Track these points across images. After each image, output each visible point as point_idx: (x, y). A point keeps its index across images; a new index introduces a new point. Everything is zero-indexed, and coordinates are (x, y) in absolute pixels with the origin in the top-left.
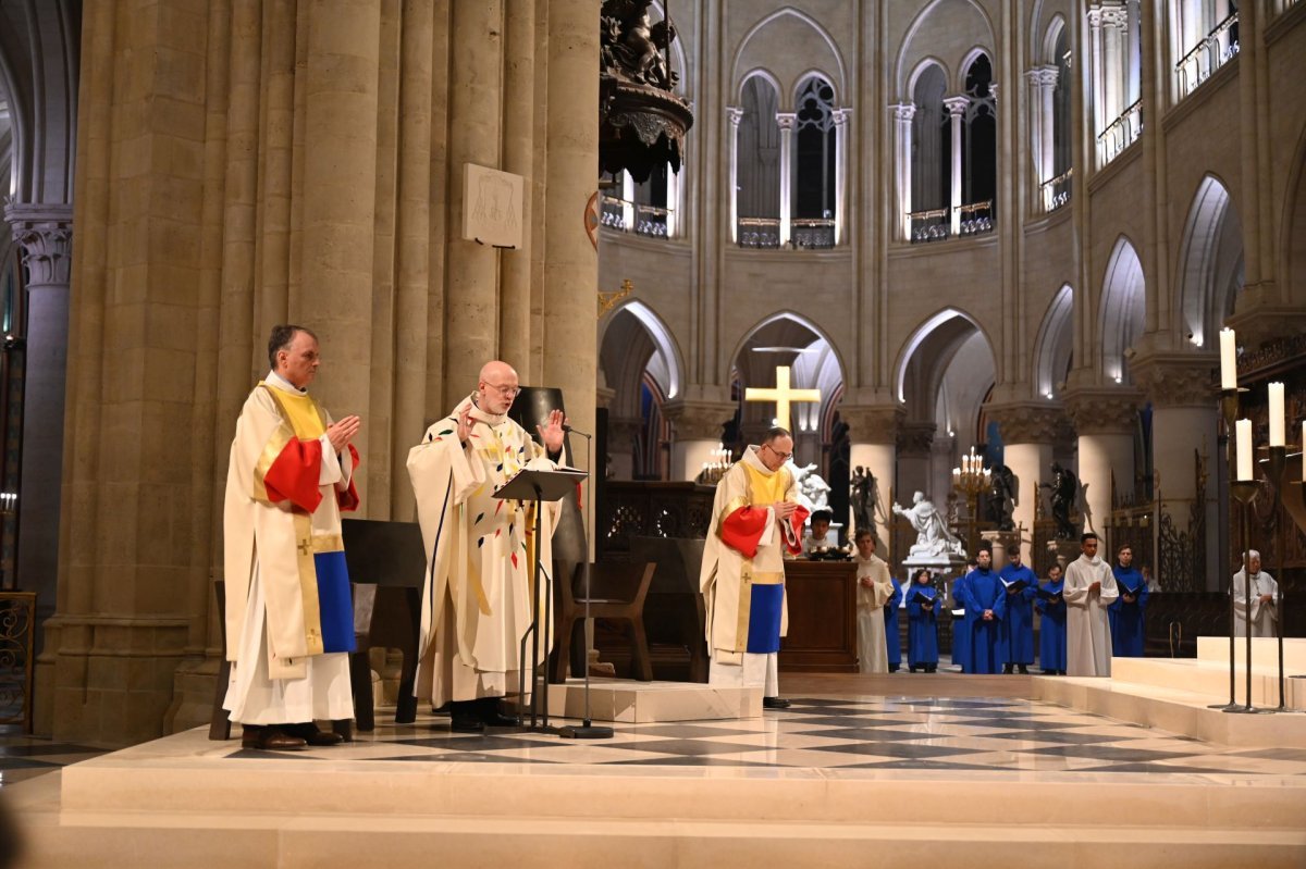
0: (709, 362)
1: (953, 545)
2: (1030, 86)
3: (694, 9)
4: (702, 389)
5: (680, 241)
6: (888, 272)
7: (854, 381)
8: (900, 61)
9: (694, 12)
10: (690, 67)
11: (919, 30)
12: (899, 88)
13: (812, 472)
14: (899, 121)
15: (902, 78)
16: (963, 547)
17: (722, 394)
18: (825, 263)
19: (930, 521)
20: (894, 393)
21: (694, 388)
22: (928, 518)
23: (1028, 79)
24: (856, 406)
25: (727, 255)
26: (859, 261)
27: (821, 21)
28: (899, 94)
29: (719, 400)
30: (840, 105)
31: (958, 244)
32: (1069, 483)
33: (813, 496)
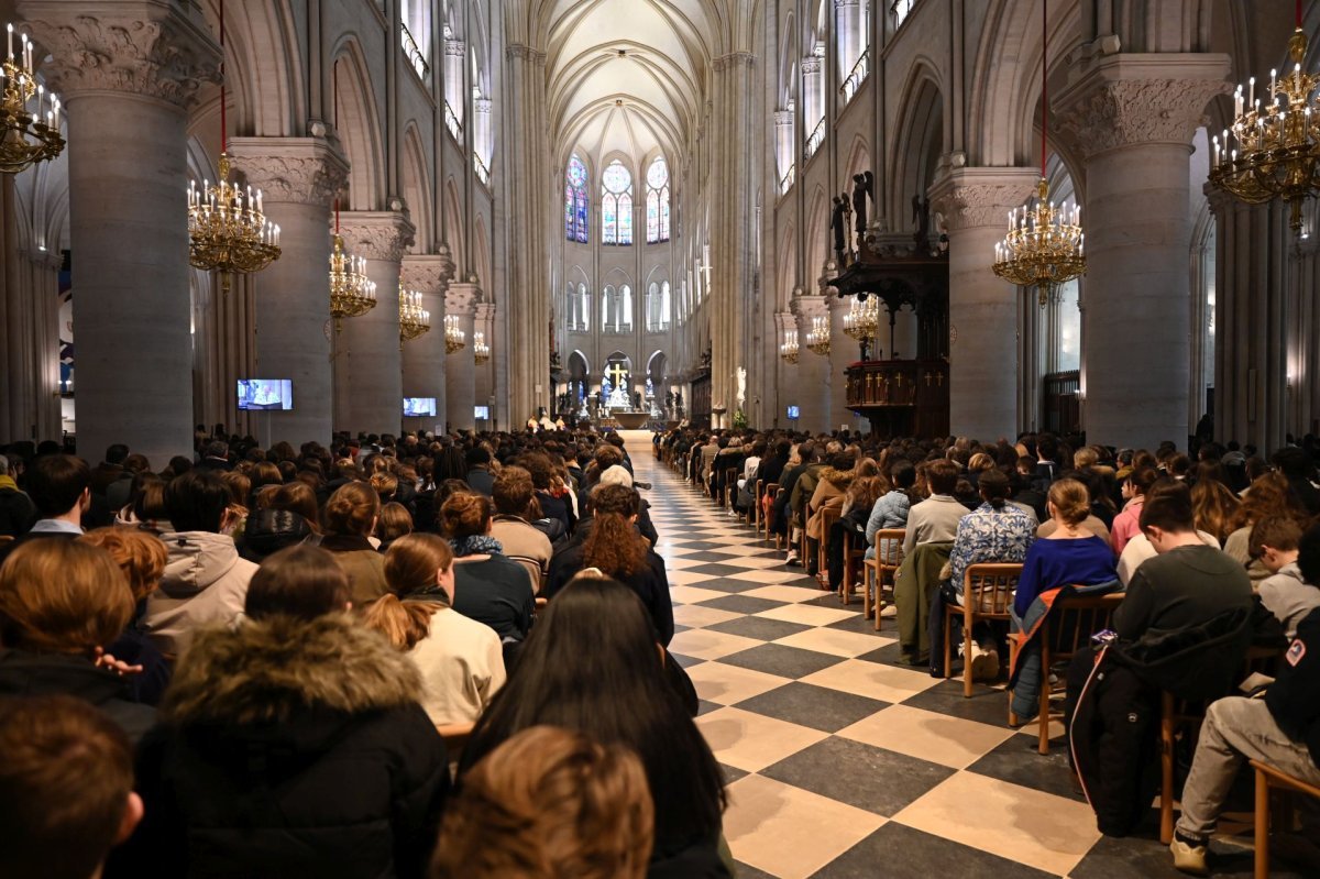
0: (597, 365)
4: (594, 372)
5: (589, 333)
6: (644, 340)
7: (635, 369)
8: (647, 283)
9: (591, 270)
10: (591, 285)
11: (651, 275)
12: (646, 290)
13: (625, 393)
14: (646, 299)
15: (647, 287)
17: (600, 373)
18: (627, 337)
20: (645, 372)
21: (592, 371)
23: (676, 292)
24: (635, 375)
25: (601, 335)
26: (636, 337)
27: (626, 271)
28: (646, 292)
30: (631, 294)
31: (661, 333)
32: (679, 397)
33: (625, 399)
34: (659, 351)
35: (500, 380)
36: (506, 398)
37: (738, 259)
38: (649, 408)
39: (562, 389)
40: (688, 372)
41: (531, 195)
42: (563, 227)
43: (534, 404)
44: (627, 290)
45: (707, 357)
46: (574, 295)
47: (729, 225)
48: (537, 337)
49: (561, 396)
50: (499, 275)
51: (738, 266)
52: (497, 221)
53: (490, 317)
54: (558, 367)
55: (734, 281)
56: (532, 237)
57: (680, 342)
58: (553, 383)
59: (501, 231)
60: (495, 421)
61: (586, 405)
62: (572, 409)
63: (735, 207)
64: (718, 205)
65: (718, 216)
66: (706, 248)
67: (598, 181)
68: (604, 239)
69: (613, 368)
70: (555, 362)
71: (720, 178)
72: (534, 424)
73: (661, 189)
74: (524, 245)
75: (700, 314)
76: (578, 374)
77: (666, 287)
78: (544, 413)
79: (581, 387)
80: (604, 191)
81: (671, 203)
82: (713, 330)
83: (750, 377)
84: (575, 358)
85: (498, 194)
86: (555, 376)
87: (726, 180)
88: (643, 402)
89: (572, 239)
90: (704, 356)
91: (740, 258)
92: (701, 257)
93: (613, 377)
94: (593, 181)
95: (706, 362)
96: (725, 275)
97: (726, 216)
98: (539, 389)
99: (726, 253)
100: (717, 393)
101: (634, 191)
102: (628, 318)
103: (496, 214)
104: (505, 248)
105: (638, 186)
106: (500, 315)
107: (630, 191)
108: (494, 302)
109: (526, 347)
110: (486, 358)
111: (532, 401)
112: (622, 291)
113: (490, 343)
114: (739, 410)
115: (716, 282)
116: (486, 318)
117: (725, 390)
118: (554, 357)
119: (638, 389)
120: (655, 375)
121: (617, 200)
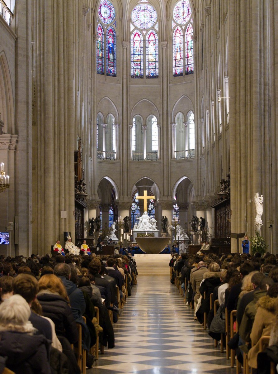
0: (126, 191)
1: (185, 235)
2: (201, 123)
3: (120, 100)
4: (124, 197)
5: (118, 160)
6: (170, 167)
7: (162, 194)
8: (173, 112)
9: (120, 101)
10: (119, 116)
11: (177, 105)
12: (172, 119)
13: (152, 218)
14: (173, 128)
15: (173, 117)
16: (188, 236)
17: (129, 198)
18: (155, 164)
19: (179, 230)
20: (172, 197)
21: (122, 197)
22: (179, 229)
23: (201, 121)
24: (163, 201)
25: (130, 163)
26: (163, 163)
27: (153, 102)
28: (172, 121)
29: (128, 200)
30: (158, 123)
31: (187, 160)
32: (204, 222)
33: (152, 223)
34: (185, 178)
35: (22, 207)
36: (28, 224)
37: (254, 89)
38: (175, 232)
39: (91, 214)
40: (211, 197)
41: (58, 34)
42: (93, 61)
43: (60, 229)
44: (154, 119)
45: (226, 184)
46: (104, 125)
47: (245, 57)
48: (63, 166)
49: (91, 221)
50: (22, 108)
51: (254, 96)
52: (20, 58)
53: (13, 147)
54: (83, 193)
55: (251, 111)
56: (59, 71)
57: (204, 168)
58: (80, 208)
59: (24, 67)
60: (16, 246)
61: (115, 230)
62: (101, 233)
63: (251, 41)
64: (235, 39)
65: (235, 49)
66: (226, 80)
67: (126, 19)
68: (132, 72)
69: (141, 194)
70: (80, 189)
71: (236, 14)
72: (59, 248)
73: (186, 25)
74: (51, 80)
75: (221, 141)
76: (108, 200)
77: (192, 117)
78: (69, 238)
79: (111, 212)
80: (132, 28)
81: (195, 38)
82: (232, 157)
83: (268, 202)
84: (104, 185)
85: (21, 33)
86: (80, 202)
87: (242, 15)
88: (170, 227)
89: (102, 73)
90: (223, 182)
91: (256, 88)
92: (221, 88)
93: (141, 201)
94: (121, 19)
95: (225, 188)
96: (242, 105)
97: (242, 49)
98: (64, 214)
99: (242, 84)
100: (236, 218)
101: (161, 27)
102: (155, 147)
103: (20, 51)
104: (27, 83)
105: (164, 23)
106: (22, 145)
107: (156, 28)
108: (17, 132)
109: (52, 174)
110: (8, 186)
111: (57, 227)
112: (150, 121)
113: (12, 171)
114: (257, 234)
115: (235, 111)
116: (9, 148)
117: (243, 215)
118: (79, 184)
119: (165, 213)
120: (182, 201)
121: (144, 36)
